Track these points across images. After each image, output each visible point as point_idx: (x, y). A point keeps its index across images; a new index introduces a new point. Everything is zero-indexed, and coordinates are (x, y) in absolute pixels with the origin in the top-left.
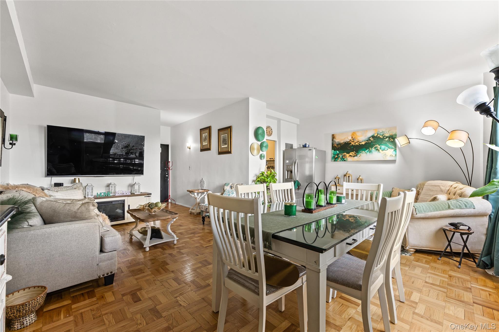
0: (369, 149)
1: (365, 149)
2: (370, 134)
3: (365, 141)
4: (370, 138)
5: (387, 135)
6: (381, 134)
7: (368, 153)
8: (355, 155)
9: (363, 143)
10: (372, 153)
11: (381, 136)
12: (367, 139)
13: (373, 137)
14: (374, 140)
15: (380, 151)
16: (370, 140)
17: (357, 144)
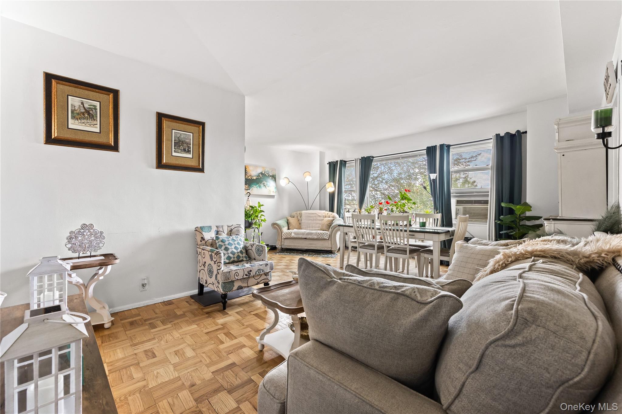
0: (259, 184)
1: (256, 183)
2: (259, 171)
3: (256, 176)
4: (259, 174)
5: (271, 174)
6: (267, 172)
7: (258, 188)
8: (248, 188)
9: (255, 178)
10: (261, 188)
11: (267, 174)
12: (257, 175)
13: (262, 173)
14: (262, 176)
15: (267, 187)
16: (260, 176)
17: (249, 177)
